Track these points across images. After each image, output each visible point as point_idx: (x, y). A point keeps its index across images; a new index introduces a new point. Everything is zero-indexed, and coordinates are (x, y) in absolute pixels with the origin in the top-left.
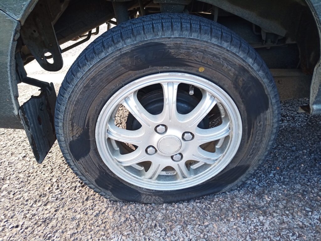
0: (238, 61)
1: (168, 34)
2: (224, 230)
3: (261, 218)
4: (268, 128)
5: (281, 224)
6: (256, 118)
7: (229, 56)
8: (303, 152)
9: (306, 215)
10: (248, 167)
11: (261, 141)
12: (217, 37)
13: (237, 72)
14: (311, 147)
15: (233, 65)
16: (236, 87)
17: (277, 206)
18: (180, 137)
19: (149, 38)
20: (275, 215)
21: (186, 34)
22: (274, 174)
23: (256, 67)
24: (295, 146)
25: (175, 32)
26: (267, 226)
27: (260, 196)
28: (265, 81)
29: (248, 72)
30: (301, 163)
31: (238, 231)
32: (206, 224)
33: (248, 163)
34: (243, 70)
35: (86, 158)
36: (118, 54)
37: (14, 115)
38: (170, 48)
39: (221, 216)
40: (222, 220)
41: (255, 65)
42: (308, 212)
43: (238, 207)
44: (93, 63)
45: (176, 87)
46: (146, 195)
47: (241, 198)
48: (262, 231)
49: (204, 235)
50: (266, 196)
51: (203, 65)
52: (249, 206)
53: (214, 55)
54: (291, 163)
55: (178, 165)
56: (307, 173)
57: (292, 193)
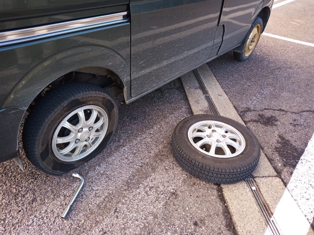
0: (102, 96)
1: (79, 95)
2: (114, 158)
3: (123, 148)
4: (116, 114)
5: (130, 146)
6: (111, 112)
7: (99, 95)
8: (125, 118)
9: (136, 140)
10: (112, 132)
11: (115, 120)
12: (94, 91)
13: (103, 100)
14: (127, 114)
15: (101, 98)
16: (103, 104)
17: (126, 142)
18: (88, 130)
19: (73, 98)
20: (127, 145)
21: (85, 93)
22: (119, 131)
23: (107, 96)
24: (121, 116)
25: (81, 94)
26: (126, 149)
27: (119, 141)
28: (111, 99)
29: (106, 98)
30: (126, 123)
31: (118, 156)
32: (107, 160)
33: (112, 130)
34: (104, 98)
35: (48, 158)
36: (62, 108)
37: (16, 151)
38: (80, 99)
39: (110, 155)
40: (111, 156)
41: (107, 95)
42: (136, 138)
43: (114, 149)
44: (52, 114)
45: (83, 112)
46: (76, 164)
47: (113, 145)
48: (126, 152)
49: (108, 164)
50: (121, 140)
51: (91, 101)
52: (117, 146)
53: (95, 97)
54: (123, 124)
55: (89, 142)
56: (130, 125)
57: (129, 135)
